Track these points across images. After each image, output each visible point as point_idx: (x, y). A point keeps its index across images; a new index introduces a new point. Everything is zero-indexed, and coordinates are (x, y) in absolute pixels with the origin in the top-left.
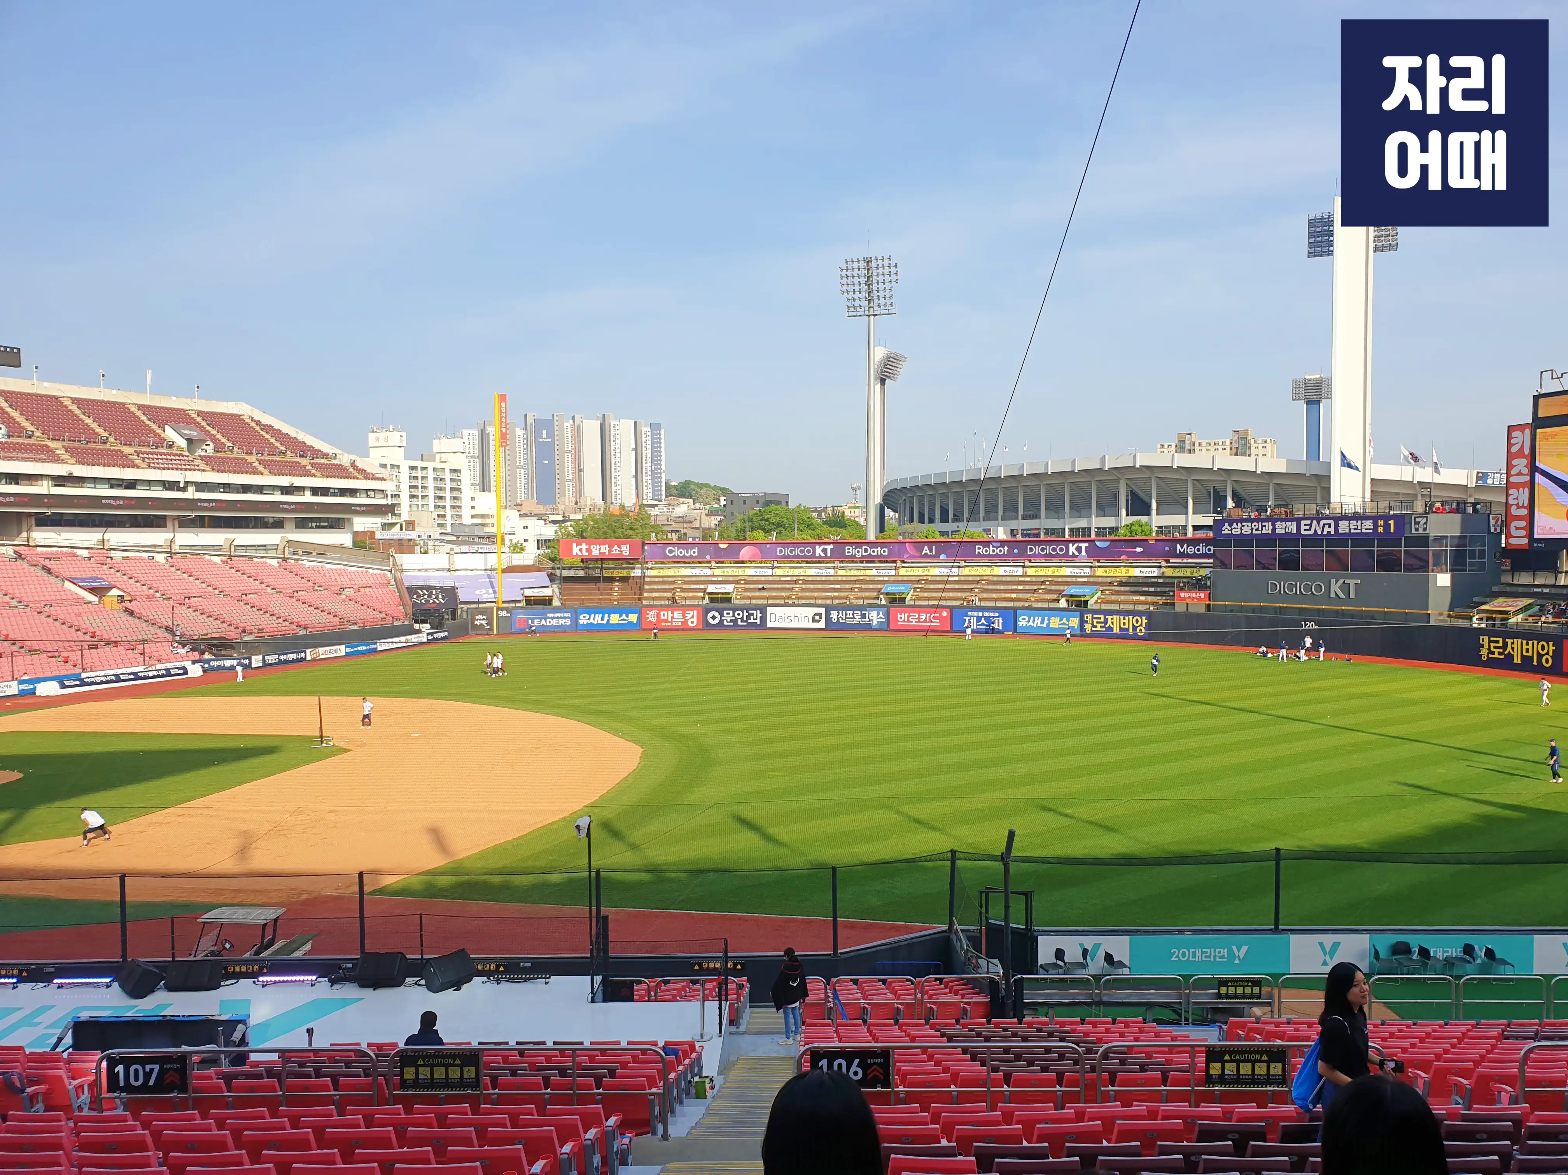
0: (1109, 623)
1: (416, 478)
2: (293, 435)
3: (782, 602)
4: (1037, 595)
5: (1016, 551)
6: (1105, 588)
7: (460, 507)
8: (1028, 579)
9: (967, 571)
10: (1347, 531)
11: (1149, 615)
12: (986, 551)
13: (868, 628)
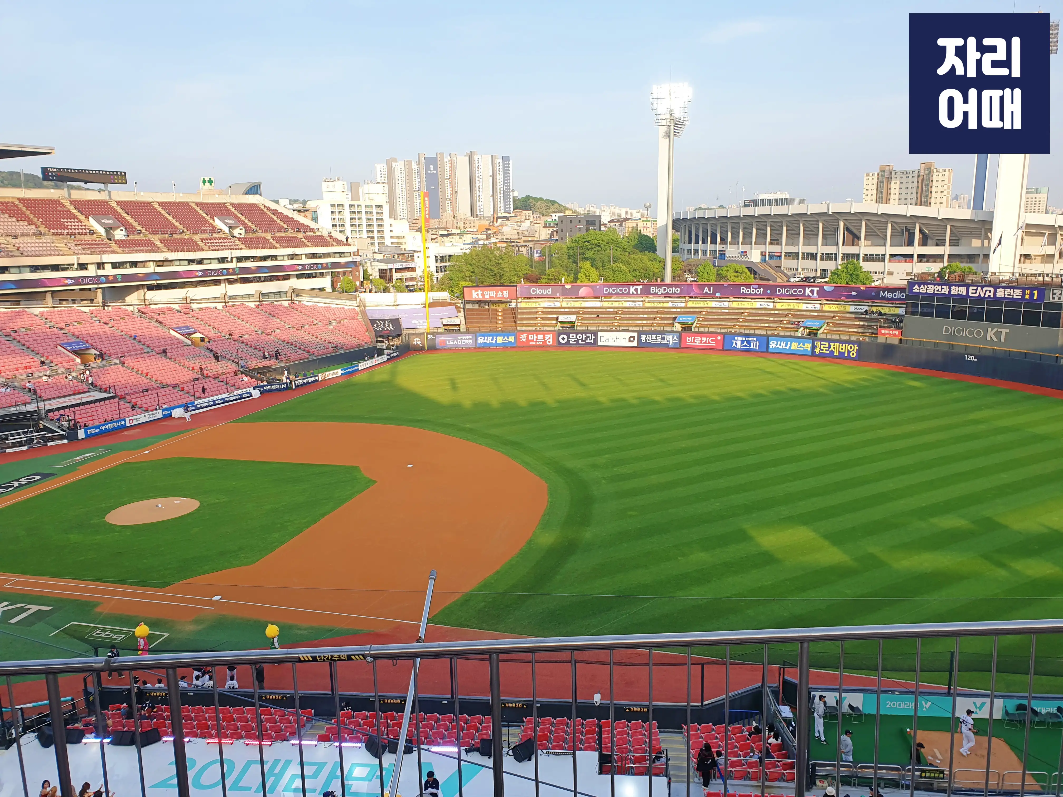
0: (832, 348)
1: (354, 212)
2: (291, 216)
3: (610, 328)
4: (783, 325)
5: (769, 291)
6: (829, 321)
7: (383, 231)
8: (776, 312)
9: (734, 305)
10: (1003, 296)
11: (859, 344)
12: (748, 291)
13: (666, 346)
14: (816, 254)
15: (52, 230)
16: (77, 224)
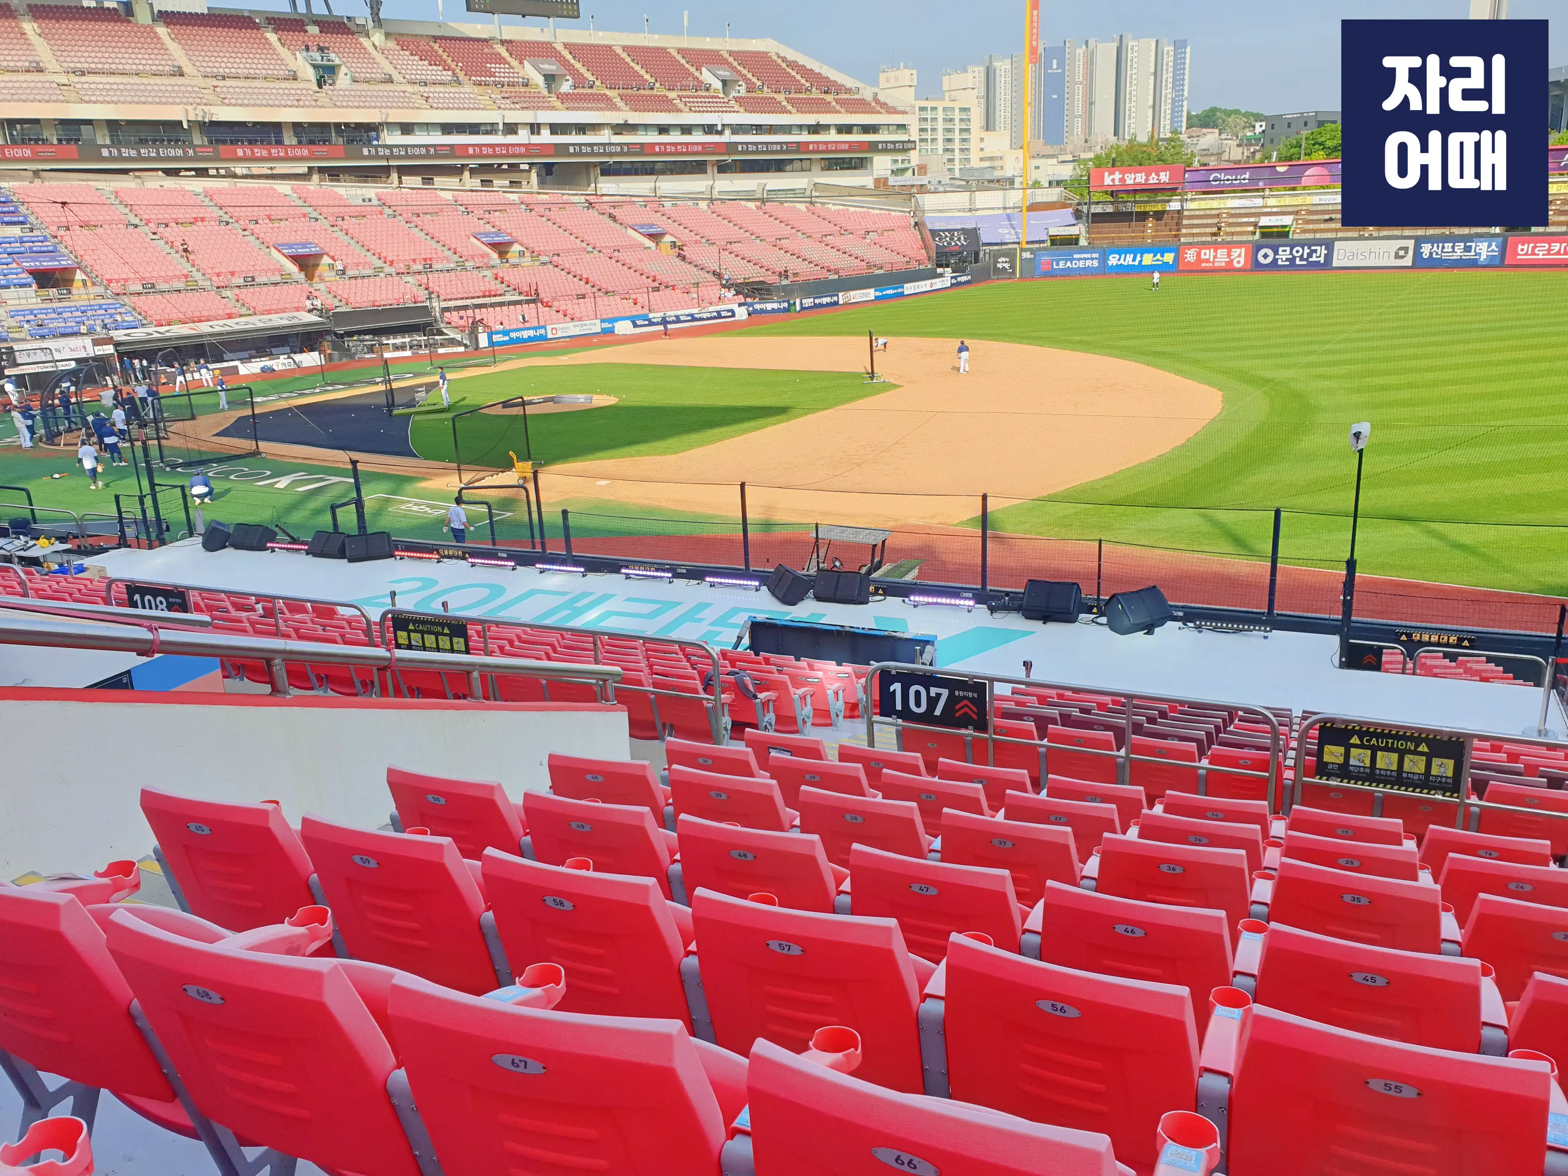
1: (927, 119)
2: (817, 71)
7: (968, 150)
15: (473, 78)
16: (507, 70)
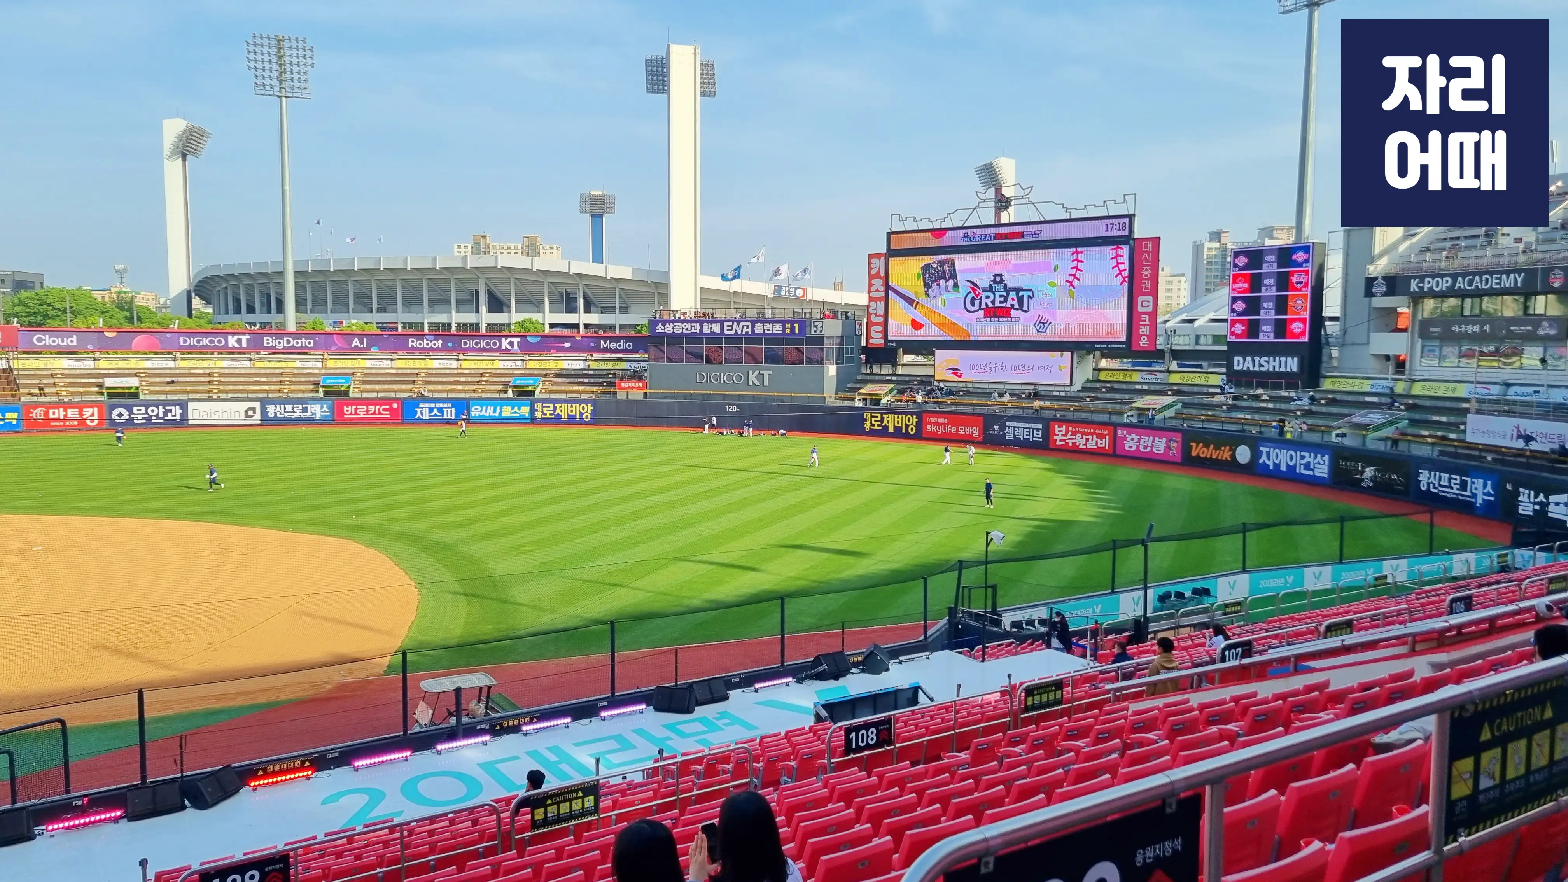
0: (558, 411)
3: (205, 396)
4: (484, 387)
5: (450, 344)
6: (544, 379)
8: (466, 371)
9: (400, 364)
10: (762, 331)
11: (592, 403)
12: (420, 344)
13: (311, 422)
14: (450, 324)
